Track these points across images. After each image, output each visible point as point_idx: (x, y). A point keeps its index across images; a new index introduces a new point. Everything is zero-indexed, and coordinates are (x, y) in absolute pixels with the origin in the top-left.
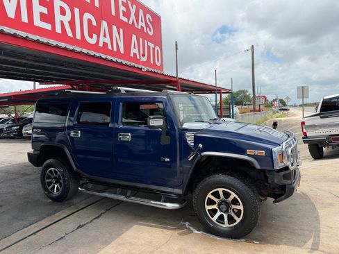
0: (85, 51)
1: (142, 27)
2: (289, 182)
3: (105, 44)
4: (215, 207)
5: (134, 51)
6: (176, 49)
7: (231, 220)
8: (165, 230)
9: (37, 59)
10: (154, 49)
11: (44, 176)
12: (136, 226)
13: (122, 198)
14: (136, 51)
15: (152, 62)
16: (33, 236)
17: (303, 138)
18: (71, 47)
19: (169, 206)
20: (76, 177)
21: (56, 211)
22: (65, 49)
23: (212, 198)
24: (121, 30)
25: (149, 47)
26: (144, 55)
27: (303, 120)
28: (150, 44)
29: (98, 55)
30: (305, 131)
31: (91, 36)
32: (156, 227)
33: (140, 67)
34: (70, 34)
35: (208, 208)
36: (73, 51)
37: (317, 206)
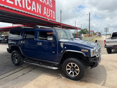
0: (26, 12)
1: (48, 4)
2: (96, 61)
3: (34, 10)
4: (70, 69)
5: (45, 13)
6: (61, 13)
7: (75, 74)
8: (52, 77)
9: (10, 15)
10: (52, 12)
11: (12, 56)
12: (43, 75)
13: (38, 65)
14: (46, 13)
15: (51, 17)
16: (7, 77)
17: (105, 46)
18: (21, 11)
19: (54, 68)
20: (23, 57)
21: (16, 69)
22: (18, 11)
23: (69, 66)
24: (40, 5)
25: (50, 12)
26: (48, 15)
27: (105, 40)
28: (51, 10)
29: (31, 14)
30: (105, 43)
31: (29, 7)
32: (50, 75)
33: (47, 19)
34: (20, 6)
35: (67, 69)
36: (22, 12)
37: (107, 70)
